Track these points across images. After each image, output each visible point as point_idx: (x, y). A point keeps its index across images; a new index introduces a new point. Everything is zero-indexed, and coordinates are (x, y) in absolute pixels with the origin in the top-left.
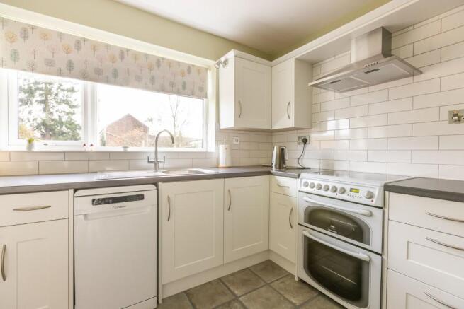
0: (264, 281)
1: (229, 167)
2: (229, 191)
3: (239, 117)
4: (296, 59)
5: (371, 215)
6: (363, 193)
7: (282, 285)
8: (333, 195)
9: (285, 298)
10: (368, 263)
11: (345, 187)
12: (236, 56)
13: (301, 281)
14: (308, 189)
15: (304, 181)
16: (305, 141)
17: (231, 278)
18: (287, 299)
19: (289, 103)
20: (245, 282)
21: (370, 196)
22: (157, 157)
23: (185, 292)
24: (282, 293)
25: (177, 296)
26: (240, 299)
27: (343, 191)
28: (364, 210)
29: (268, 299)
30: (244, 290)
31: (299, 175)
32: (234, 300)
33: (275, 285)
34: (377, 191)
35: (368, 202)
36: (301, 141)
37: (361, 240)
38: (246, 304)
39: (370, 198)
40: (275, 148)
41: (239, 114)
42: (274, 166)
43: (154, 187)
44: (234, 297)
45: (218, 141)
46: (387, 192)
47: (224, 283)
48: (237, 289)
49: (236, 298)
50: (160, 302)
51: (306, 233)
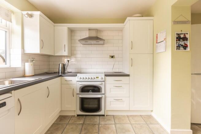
0: (65, 124)
2: (47, 87)
3: (42, 48)
4: (68, 28)
5: (102, 84)
6: (100, 78)
7: (73, 121)
8: (91, 80)
10: (101, 98)
11: (95, 77)
12: (40, 15)
14: (82, 80)
15: (79, 77)
16: (68, 61)
18: (78, 124)
19: (65, 45)
20: (57, 130)
21: (102, 78)
24: (75, 123)
27: (94, 78)
31: (76, 75)
35: (102, 80)
37: (99, 92)
40: (61, 64)
41: (42, 46)
46: (106, 77)
51: (81, 96)
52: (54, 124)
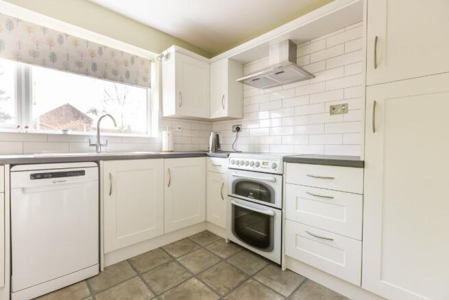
0: (199, 245)
1: (172, 151)
2: (169, 169)
3: (180, 106)
4: (229, 59)
5: (275, 181)
6: (270, 165)
7: (214, 247)
8: (252, 168)
9: (215, 255)
10: (273, 217)
11: (259, 161)
12: (176, 51)
13: (231, 242)
14: (235, 166)
15: (232, 159)
16: (238, 129)
17: (171, 246)
18: (217, 256)
19: (224, 96)
20: (183, 248)
21: (274, 167)
22: (99, 141)
23: (127, 260)
24: (213, 251)
25: (120, 264)
26: (178, 260)
27: (258, 165)
28: (271, 177)
29: (201, 257)
30: (182, 253)
31: (228, 155)
32: (172, 261)
33: (209, 247)
34: (279, 162)
35: (274, 171)
36: (235, 129)
37: (269, 201)
38: (182, 263)
39: (274, 168)
40: (212, 134)
41: (180, 103)
42: (210, 149)
43: (95, 164)
44: (172, 259)
45: (161, 127)
46: (285, 163)
47: (164, 251)
48: (176, 253)
49: (174, 260)
50: (102, 270)
51: (234, 202)
52: (187, 238)
